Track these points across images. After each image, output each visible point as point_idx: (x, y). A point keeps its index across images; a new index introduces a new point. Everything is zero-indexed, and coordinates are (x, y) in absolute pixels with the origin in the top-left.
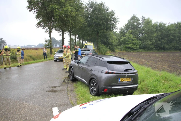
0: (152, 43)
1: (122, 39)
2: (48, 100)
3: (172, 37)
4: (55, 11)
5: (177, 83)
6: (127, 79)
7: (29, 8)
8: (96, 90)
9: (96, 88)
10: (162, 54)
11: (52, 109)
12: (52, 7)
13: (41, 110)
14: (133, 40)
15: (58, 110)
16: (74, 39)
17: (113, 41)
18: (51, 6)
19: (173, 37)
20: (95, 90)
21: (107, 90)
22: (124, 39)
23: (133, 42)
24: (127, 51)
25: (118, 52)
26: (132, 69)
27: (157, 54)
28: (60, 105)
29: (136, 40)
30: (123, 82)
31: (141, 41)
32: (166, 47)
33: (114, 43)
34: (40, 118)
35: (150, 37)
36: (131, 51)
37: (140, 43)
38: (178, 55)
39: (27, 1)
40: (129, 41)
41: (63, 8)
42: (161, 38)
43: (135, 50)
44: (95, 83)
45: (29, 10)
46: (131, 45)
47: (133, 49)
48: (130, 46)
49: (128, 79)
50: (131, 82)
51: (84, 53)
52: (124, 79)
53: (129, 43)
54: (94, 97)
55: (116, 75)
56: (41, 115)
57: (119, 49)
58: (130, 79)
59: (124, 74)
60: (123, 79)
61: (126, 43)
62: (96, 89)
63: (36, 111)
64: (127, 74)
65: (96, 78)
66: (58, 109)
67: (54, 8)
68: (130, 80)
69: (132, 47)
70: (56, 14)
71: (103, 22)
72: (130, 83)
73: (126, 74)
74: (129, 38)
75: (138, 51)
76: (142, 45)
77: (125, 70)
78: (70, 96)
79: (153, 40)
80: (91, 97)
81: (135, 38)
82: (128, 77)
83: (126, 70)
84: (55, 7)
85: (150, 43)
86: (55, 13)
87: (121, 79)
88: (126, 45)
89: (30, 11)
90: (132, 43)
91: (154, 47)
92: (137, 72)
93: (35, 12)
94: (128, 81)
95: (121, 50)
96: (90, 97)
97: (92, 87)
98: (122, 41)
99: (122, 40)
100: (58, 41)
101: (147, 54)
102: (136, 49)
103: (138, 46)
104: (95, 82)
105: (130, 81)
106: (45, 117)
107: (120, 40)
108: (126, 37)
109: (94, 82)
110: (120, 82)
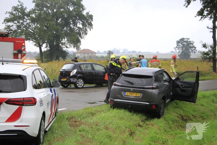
21: (112, 102)
30: (129, 96)
49: (136, 94)
50: (140, 98)
55: (120, 88)
58: (139, 94)
59: (129, 87)
60: (129, 93)
64: (133, 87)
68: (139, 96)
73: (131, 87)
87: (127, 93)
94: (135, 96)
110: (125, 95)
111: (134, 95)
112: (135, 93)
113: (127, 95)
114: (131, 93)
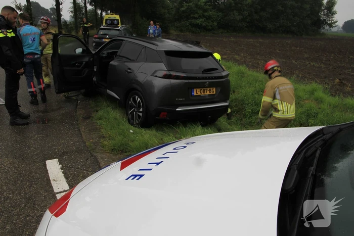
0: (242, 17)
1: (182, 6)
2: (35, 143)
3: (280, 8)
5: (299, 96)
6: (208, 89)
8: (141, 114)
9: (141, 110)
10: (261, 41)
11: (45, 165)
13: (17, 170)
14: (205, 11)
15: (60, 166)
16: (83, 5)
17: (166, 11)
19: (282, 7)
20: (139, 116)
21: (166, 113)
22: (188, 8)
23: (206, 14)
24: (193, 32)
25: (175, 33)
26: (217, 69)
27: (251, 40)
28: (64, 153)
29: (211, 11)
31: (220, 13)
32: (268, 26)
33: (167, 16)
34: (17, 190)
35: (240, 5)
36: (202, 33)
37: (218, 16)
38: (289, 42)
40: (198, 13)
42: (260, 7)
43: (209, 30)
44: (139, 99)
46: (201, 20)
47: (205, 29)
48: (198, 22)
51: (108, 35)
52: (203, 89)
53: (196, 16)
54: (137, 130)
55: (186, 82)
56: (19, 182)
57: (177, 27)
58: (214, 89)
59: (203, 78)
60: (199, 90)
61: (192, 15)
62: (141, 112)
63: (6, 172)
64: (209, 78)
65: (140, 89)
66: (60, 163)
68: (214, 93)
69: (204, 24)
72: (214, 98)
73: (206, 78)
74: (197, 5)
75: (214, 33)
76: (222, 20)
77: (204, 70)
78: (83, 129)
79: (245, 12)
80: (131, 131)
81: (210, 6)
82: (211, 85)
83: (206, 71)
85: (238, 18)
87: (195, 90)
88: (192, 21)
90: (204, 16)
91: (245, 26)
92: (228, 75)
94: (209, 95)
95: (181, 31)
96: (128, 130)
97: (132, 107)
98: (183, 12)
99: (183, 9)
100: (47, 10)
101: (232, 39)
102: (210, 28)
103: (215, 24)
104: (139, 97)
105: (214, 95)
106: (30, 186)
107: (179, 9)
108: (190, 4)
109: (137, 97)
110: (193, 96)
111: (207, 92)
113: (196, 96)
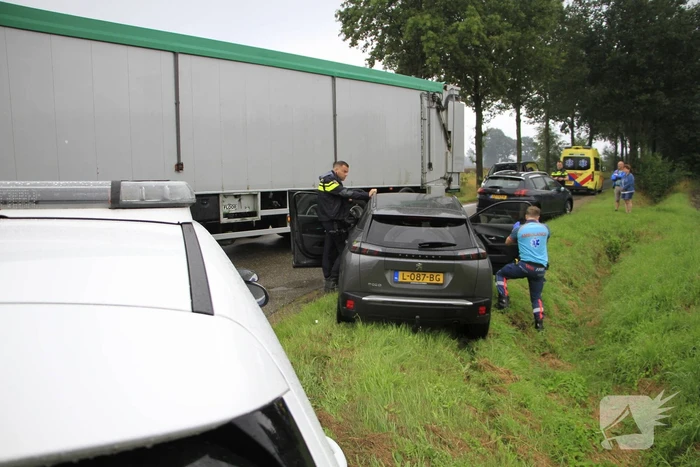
4: (423, 38)
7: (347, 37)
12: (415, 24)
18: (410, 21)
21: (352, 303)
26: (454, 245)
30: (408, 283)
39: (336, 16)
41: (455, 24)
45: (349, 40)
49: (431, 278)
50: (444, 287)
51: (500, 188)
55: (380, 260)
58: (441, 276)
59: (410, 257)
60: (409, 274)
64: (424, 257)
67: (420, 29)
68: (441, 282)
70: (427, 47)
71: (650, 58)
72: (441, 291)
73: (416, 257)
82: (430, 269)
83: (423, 246)
84: (425, 24)
86: (425, 45)
87: (400, 273)
89: (353, 44)
93: (366, 46)
94: (428, 284)
105: (441, 285)
110: (397, 282)
111: (426, 279)
112: (428, 274)
113: (401, 283)
114: (416, 274)
